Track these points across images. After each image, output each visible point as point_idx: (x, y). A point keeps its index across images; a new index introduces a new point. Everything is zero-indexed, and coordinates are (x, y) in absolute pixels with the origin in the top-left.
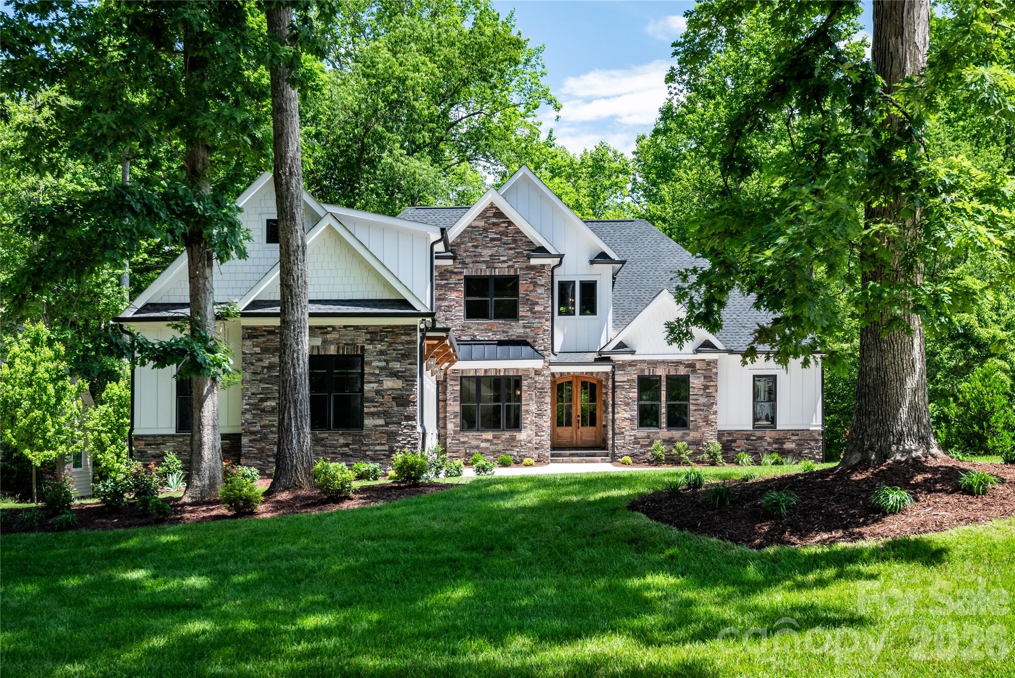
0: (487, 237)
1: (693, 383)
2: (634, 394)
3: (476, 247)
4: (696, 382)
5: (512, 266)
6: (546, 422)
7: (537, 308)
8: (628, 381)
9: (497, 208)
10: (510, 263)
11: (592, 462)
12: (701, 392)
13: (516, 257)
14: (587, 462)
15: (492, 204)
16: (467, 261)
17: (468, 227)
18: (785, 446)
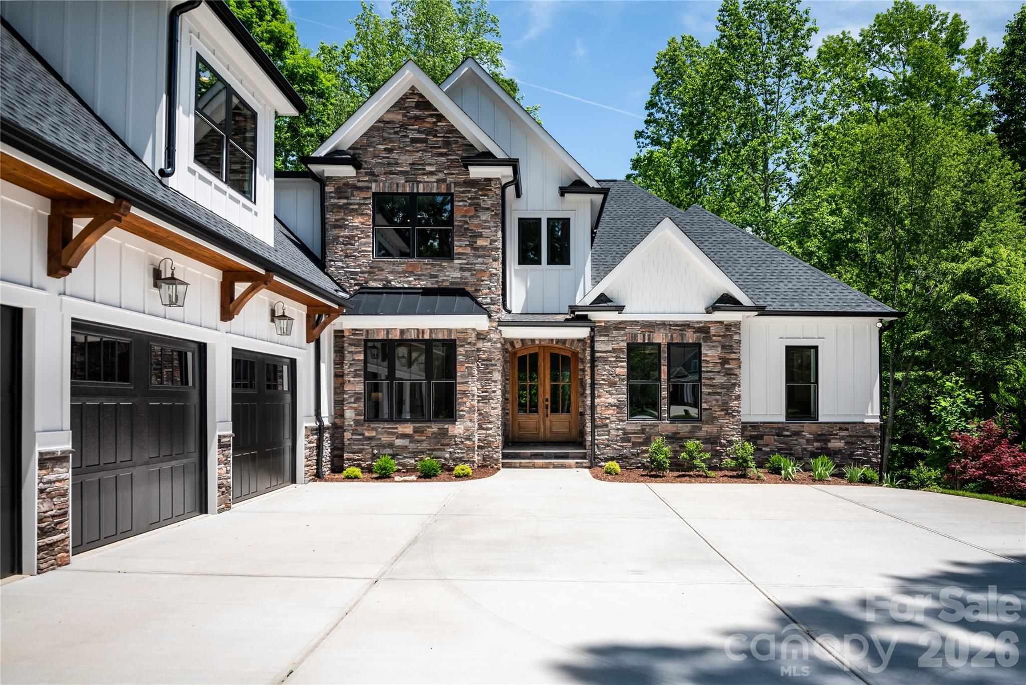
0: (406, 136)
1: (706, 355)
2: (622, 370)
3: (390, 151)
4: (710, 354)
5: (444, 181)
6: (495, 409)
7: (480, 242)
8: (614, 351)
9: (421, 96)
10: (441, 176)
11: (563, 466)
12: (718, 368)
13: (449, 167)
14: (555, 467)
15: (413, 88)
16: (376, 170)
17: (378, 121)
18: (830, 445)
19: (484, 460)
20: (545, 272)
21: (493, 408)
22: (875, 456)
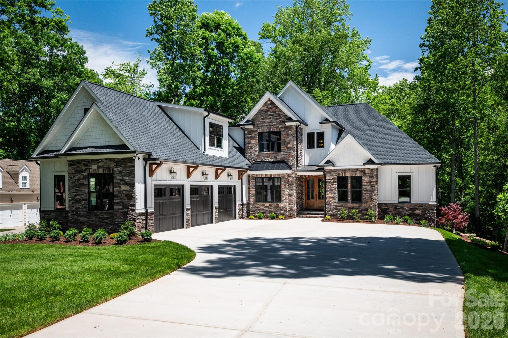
0: (268, 114)
1: (364, 180)
2: (335, 185)
3: (263, 119)
4: (365, 180)
5: (278, 127)
6: (294, 199)
7: (289, 146)
8: (332, 179)
9: (272, 101)
10: (277, 125)
11: (316, 217)
12: (368, 185)
13: (280, 123)
14: (313, 217)
15: (269, 99)
16: (259, 125)
17: (259, 110)
18: (415, 212)
19: (291, 214)
20: (316, 151)
21: (293, 198)
22: (434, 216)
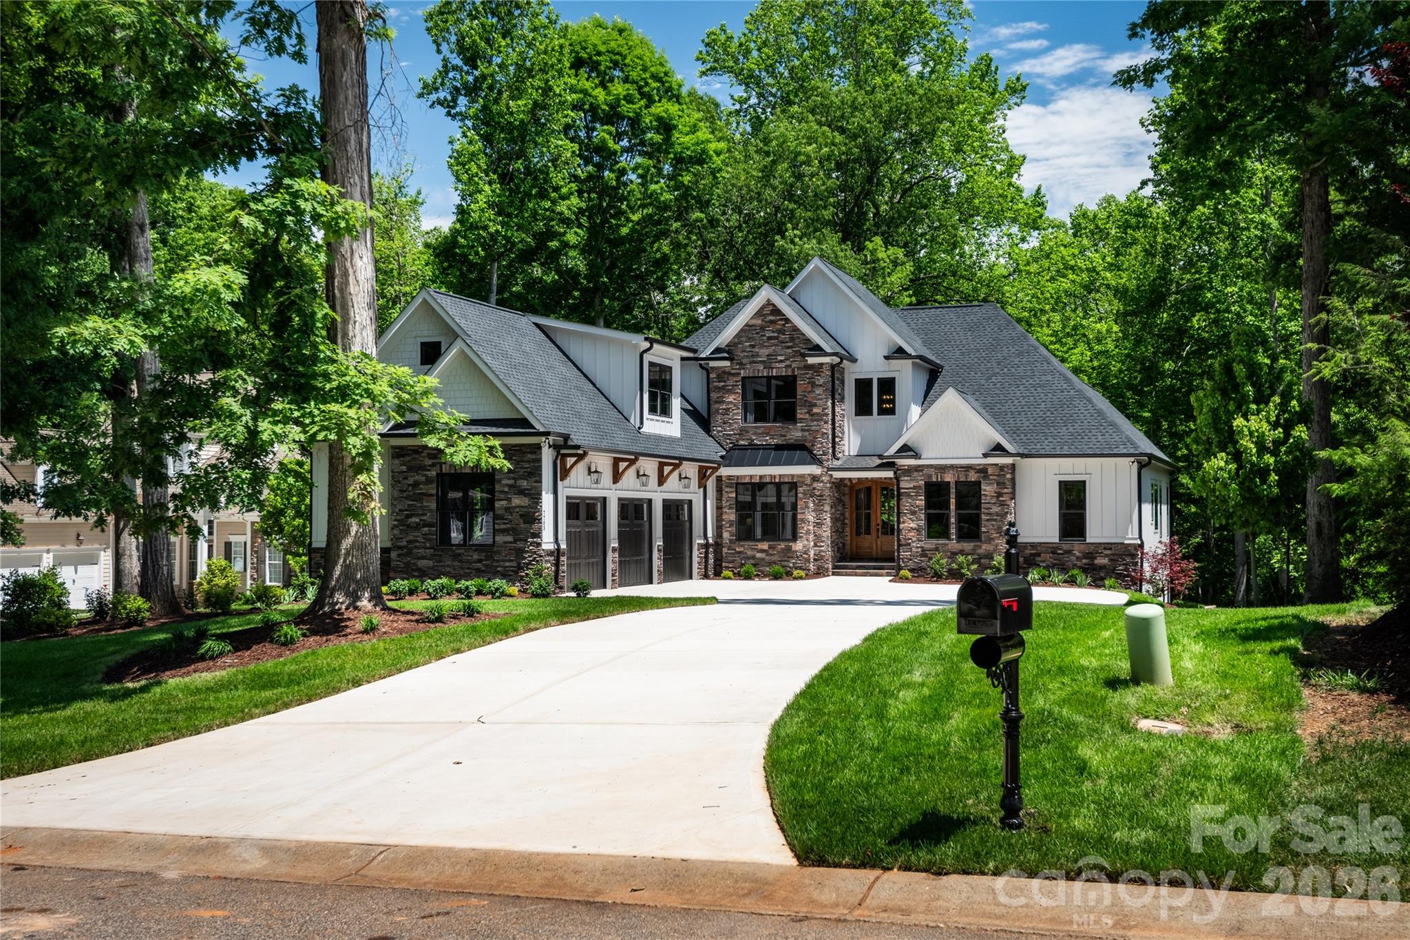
0: (764, 335)
1: (985, 490)
2: (921, 502)
3: (753, 346)
4: (988, 489)
5: (790, 366)
6: (826, 532)
7: (815, 410)
8: (915, 487)
9: (774, 306)
10: (788, 363)
11: (876, 575)
12: (994, 500)
13: (794, 356)
14: (872, 575)
15: (768, 301)
16: (744, 361)
17: (746, 325)
19: (819, 568)
20: (876, 420)
